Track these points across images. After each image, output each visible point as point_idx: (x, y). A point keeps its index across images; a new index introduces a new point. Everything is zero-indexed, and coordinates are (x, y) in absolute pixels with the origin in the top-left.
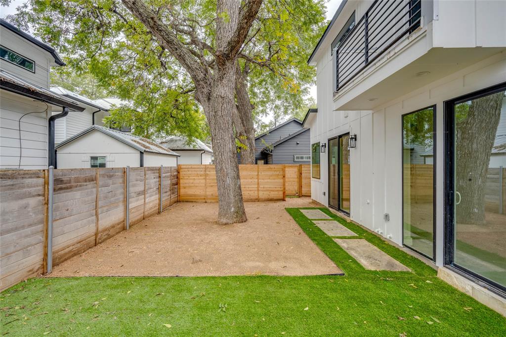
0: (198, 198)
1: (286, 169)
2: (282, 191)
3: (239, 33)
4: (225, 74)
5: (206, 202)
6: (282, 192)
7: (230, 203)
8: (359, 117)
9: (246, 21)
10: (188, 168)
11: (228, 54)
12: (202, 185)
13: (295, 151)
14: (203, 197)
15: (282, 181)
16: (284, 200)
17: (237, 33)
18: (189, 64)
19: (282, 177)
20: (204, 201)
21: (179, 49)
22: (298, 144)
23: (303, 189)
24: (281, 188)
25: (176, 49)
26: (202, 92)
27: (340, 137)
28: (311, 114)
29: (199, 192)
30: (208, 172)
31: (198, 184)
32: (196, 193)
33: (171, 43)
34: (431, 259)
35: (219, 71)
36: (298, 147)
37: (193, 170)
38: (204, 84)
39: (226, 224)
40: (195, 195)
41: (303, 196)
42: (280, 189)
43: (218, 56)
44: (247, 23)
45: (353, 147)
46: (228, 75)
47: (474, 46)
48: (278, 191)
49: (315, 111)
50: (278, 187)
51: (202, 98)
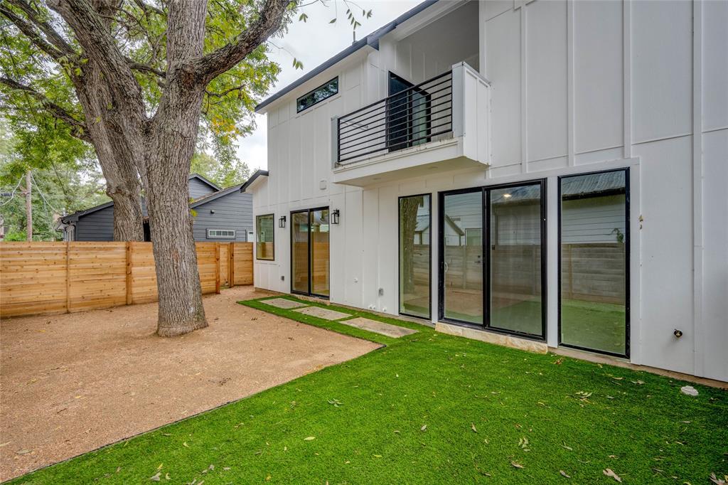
0: (47, 306)
1: (221, 249)
2: (214, 280)
3: (231, 54)
4: (190, 102)
5: (68, 312)
6: (215, 282)
7: (189, 300)
8: (344, 192)
9: (247, 44)
10: (19, 249)
11: (202, 75)
12: (56, 281)
13: (208, 223)
14: (61, 304)
15: (214, 265)
16: (217, 293)
17: (227, 53)
18: (114, 62)
19: (214, 260)
20: (65, 310)
21: (97, 31)
22: (212, 213)
23: (236, 276)
24: (213, 276)
25: (92, 29)
26: (132, 118)
27: (312, 210)
28: (261, 177)
29: (46, 294)
30: (71, 257)
31: (48, 279)
32: (42, 298)
33: (82, 14)
34: (427, 319)
35: (181, 95)
36: (214, 218)
37: (33, 252)
38: (137, 105)
39: (182, 334)
40: (39, 303)
41: (235, 285)
42: (212, 278)
43: (189, 74)
44: (247, 48)
45: (335, 223)
46: (195, 105)
47: (476, 160)
48: (208, 280)
49: (266, 174)
50: (210, 275)
51: (129, 128)
